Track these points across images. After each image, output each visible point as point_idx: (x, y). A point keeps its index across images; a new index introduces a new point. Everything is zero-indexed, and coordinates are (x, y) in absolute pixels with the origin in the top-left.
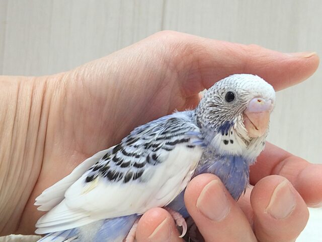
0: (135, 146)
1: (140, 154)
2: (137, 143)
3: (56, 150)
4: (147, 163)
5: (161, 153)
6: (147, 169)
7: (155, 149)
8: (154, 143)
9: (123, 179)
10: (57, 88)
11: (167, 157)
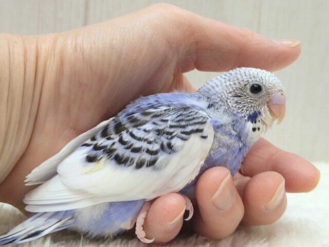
4: (162, 151)
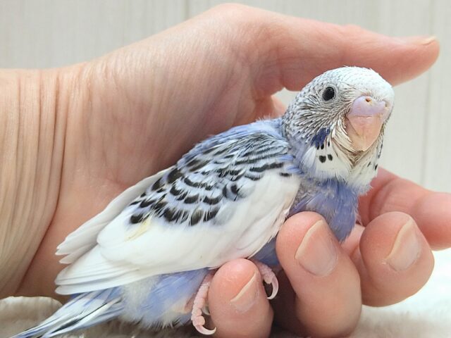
0: (203, 173)
1: (211, 185)
2: (206, 168)
3: (79, 178)
4: (224, 198)
5: (244, 184)
6: (224, 206)
7: (235, 177)
8: (232, 168)
9: (189, 219)
10: (75, 87)
11: (252, 190)
